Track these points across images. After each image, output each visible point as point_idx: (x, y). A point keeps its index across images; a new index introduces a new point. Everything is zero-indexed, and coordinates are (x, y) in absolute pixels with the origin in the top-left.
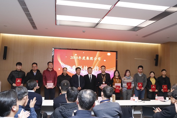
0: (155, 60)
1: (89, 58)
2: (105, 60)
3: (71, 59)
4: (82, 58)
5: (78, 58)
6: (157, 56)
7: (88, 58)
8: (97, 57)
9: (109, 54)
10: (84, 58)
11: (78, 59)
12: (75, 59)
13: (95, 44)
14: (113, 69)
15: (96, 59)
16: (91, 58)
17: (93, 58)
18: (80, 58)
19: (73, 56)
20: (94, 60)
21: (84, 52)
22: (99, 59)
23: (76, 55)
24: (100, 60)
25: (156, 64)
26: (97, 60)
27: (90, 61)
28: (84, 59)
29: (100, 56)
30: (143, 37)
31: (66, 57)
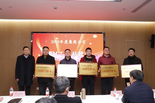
0: (150, 41)
1: (72, 41)
2: (90, 44)
4: (64, 42)
5: (60, 42)
6: (153, 36)
7: (70, 42)
8: (82, 40)
9: (95, 36)
10: (66, 41)
11: (60, 44)
12: (56, 43)
13: (78, 26)
14: (101, 53)
15: (80, 42)
16: (75, 42)
17: (77, 42)
18: (62, 41)
19: (54, 40)
20: (77, 44)
21: (66, 35)
22: (84, 42)
23: (57, 38)
24: (85, 43)
25: (152, 46)
26: (82, 43)
27: (73, 44)
28: (66, 43)
29: (84, 39)
30: (132, 12)
31: (46, 41)
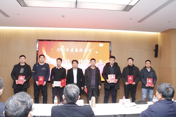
0: (155, 50)
1: (79, 50)
2: (97, 52)
3: (57, 51)
4: (70, 51)
5: (66, 50)
6: (157, 46)
7: (77, 50)
9: (101, 45)
12: (62, 51)
15: (86, 50)
17: (83, 50)
18: (68, 50)
21: (72, 43)
22: (90, 50)
24: (91, 52)
25: (156, 56)
26: (88, 52)
28: (72, 51)
29: (91, 47)
30: (138, 22)
31: (52, 49)
